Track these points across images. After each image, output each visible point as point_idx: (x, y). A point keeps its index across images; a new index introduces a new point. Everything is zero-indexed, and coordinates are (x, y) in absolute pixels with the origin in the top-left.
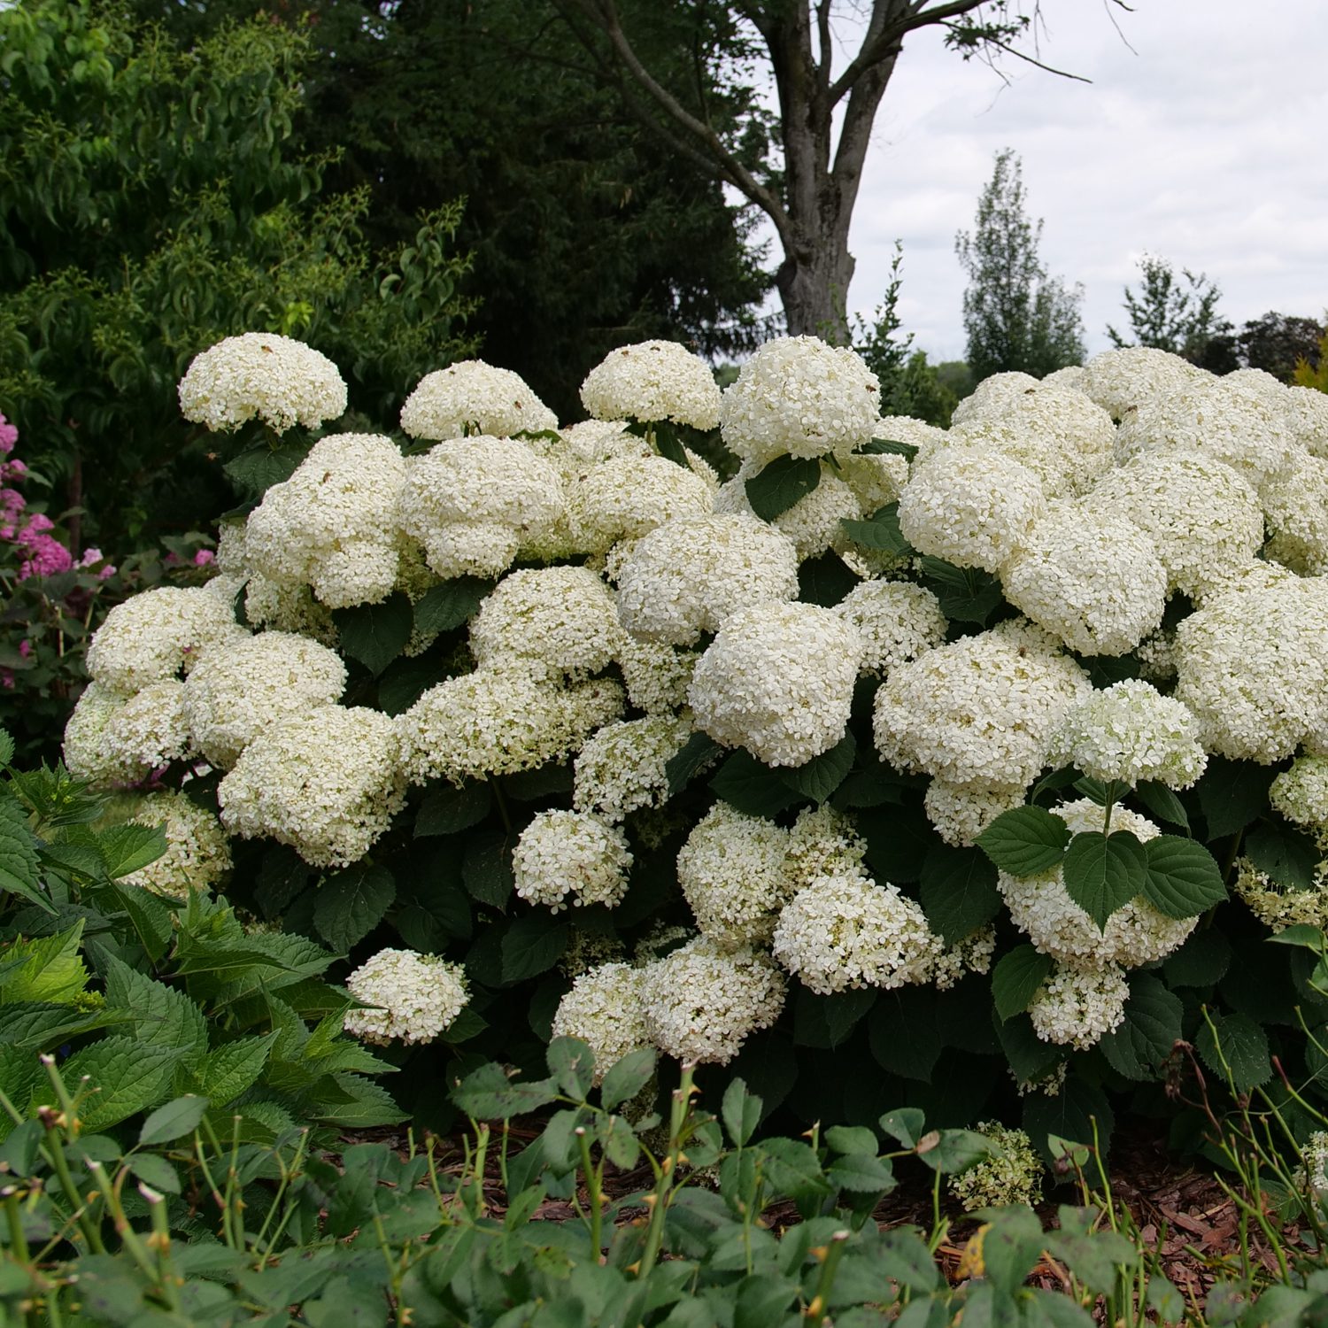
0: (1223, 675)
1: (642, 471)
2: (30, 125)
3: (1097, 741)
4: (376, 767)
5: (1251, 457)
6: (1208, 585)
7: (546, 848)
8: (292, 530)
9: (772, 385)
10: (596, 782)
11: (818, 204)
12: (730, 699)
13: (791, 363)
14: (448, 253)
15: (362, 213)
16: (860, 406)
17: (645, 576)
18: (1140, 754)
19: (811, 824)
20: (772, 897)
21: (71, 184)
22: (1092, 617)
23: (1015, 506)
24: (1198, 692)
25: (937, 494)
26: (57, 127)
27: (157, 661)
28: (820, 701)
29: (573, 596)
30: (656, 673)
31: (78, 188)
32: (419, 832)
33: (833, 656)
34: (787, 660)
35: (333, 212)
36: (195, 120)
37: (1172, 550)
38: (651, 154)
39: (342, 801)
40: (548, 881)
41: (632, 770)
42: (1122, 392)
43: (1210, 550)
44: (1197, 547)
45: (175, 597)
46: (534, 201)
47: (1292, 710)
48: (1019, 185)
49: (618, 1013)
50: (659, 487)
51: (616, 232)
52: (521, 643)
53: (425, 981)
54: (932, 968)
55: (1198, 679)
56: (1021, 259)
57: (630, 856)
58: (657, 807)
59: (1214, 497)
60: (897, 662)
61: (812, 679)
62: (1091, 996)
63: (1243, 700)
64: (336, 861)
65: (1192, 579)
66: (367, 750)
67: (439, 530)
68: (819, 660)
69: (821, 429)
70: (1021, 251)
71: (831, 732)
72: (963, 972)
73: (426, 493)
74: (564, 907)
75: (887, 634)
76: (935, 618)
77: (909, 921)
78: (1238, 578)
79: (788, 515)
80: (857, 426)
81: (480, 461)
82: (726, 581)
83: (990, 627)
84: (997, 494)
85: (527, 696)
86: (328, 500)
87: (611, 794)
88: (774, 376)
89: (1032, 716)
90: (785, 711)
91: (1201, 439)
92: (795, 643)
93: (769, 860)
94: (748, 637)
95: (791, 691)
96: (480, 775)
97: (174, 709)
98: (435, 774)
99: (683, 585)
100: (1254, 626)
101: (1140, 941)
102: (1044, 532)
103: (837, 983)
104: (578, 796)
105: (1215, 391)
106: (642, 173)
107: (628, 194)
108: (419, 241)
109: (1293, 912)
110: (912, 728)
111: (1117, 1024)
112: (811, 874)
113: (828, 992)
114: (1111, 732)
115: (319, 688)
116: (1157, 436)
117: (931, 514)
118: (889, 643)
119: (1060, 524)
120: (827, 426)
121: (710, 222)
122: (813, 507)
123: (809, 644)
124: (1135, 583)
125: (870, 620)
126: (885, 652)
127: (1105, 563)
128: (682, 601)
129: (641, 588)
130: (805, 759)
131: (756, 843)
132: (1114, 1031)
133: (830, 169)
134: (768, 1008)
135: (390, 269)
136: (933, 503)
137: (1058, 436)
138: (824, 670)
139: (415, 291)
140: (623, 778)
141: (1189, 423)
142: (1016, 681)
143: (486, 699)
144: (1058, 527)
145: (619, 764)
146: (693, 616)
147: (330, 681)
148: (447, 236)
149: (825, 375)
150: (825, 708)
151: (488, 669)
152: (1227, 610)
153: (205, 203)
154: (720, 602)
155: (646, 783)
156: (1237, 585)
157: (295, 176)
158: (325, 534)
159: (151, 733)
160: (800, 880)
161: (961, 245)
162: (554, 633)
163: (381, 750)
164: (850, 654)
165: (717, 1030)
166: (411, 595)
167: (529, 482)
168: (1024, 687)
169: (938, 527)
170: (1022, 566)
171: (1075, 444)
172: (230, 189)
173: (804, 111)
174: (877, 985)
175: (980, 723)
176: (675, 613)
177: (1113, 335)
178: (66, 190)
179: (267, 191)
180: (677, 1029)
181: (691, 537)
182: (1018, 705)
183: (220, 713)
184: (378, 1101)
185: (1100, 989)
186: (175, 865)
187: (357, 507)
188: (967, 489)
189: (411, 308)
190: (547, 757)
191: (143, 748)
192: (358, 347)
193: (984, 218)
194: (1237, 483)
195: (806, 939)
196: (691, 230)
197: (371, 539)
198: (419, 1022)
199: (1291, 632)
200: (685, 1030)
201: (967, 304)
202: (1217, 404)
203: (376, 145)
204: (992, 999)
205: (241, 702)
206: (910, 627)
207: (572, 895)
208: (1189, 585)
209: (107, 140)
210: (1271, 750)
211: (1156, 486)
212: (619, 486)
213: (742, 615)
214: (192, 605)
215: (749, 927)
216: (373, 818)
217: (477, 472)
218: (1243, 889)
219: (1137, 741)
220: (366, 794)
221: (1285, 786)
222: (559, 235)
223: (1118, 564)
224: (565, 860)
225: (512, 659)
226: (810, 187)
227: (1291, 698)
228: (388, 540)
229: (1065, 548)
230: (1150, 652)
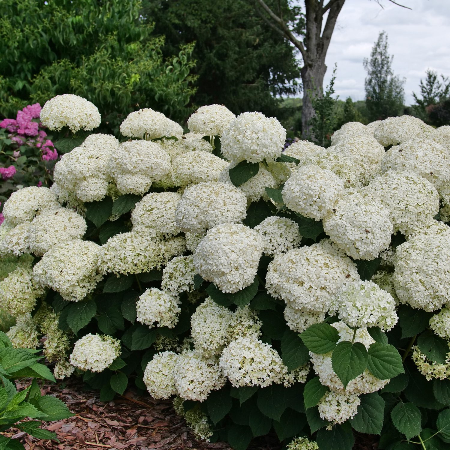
0: (413, 273)
1: (200, 157)
2: (56, 11)
3: (348, 309)
4: (88, 266)
5: (438, 174)
6: (412, 230)
7: (147, 304)
8: (68, 172)
9: (240, 133)
10: (169, 279)
11: (316, 47)
12: (208, 264)
13: (249, 123)
14: (188, 60)
15: (162, 45)
16: (275, 143)
17: (185, 206)
18: (367, 317)
19: (241, 313)
20: (223, 341)
21: (68, 31)
22: (358, 244)
23: (330, 194)
24: (402, 279)
25: (297, 186)
26: (64, 12)
27: (25, 215)
28: (243, 268)
29: (168, 205)
30: (196, 238)
31: (70, 33)
32: (105, 291)
33: (250, 250)
34: (230, 251)
35: (153, 44)
36: (108, 11)
37: (397, 215)
38: (266, 28)
39: (75, 278)
40: (147, 317)
41: (182, 277)
42: (395, 134)
43: (414, 216)
44: (408, 215)
45: (34, 191)
46: (227, 42)
47: (441, 292)
48: (387, 43)
49: (166, 373)
50: (205, 165)
51: (253, 53)
52: (147, 222)
53: (100, 349)
54: (282, 378)
55: (402, 273)
56: (385, 68)
57: (180, 309)
58: (191, 292)
59: (418, 193)
60: (278, 253)
61: (240, 259)
62: (343, 404)
63: (420, 285)
64: (73, 299)
65: (405, 228)
66: (86, 259)
67: (121, 176)
68: (244, 252)
69: (258, 152)
70: (386, 66)
71: (247, 281)
72: (295, 381)
73: (117, 161)
74: (154, 326)
75: (275, 241)
76: (296, 235)
77: (273, 361)
78: (425, 229)
79: (245, 184)
80: (273, 151)
81: (138, 150)
82: (216, 211)
83: (318, 242)
84: (322, 189)
85: (146, 243)
86: (82, 161)
87: (174, 285)
88: (241, 129)
89: (329, 284)
90: (228, 271)
91: (417, 165)
92: (234, 244)
93: (223, 326)
94: (216, 239)
95: (231, 264)
96: (125, 273)
97: (26, 234)
98: (109, 271)
99: (199, 211)
100: (429, 253)
101: (365, 386)
102: (342, 206)
103: (242, 383)
104: (163, 283)
105: (425, 145)
106: (263, 34)
107: (257, 41)
108: (180, 55)
109: (435, 372)
110: (279, 283)
111: (354, 415)
112: (238, 334)
113: (238, 387)
114: (354, 305)
115: (75, 232)
116: (398, 162)
117: (294, 195)
118: (275, 244)
119: (349, 202)
120: (261, 151)
121: (283, 51)
122: (255, 182)
123: (240, 244)
124: (378, 231)
125: (269, 234)
126: (274, 248)
127: (366, 222)
128: (198, 217)
129: (183, 211)
130: (236, 291)
131: (219, 318)
132: (352, 418)
133: (321, 36)
134: (219, 382)
135: (169, 64)
136: (295, 190)
137: (361, 156)
138: (246, 256)
139: (177, 72)
140: (179, 279)
141: (412, 158)
142: (324, 268)
143: (130, 244)
144: (348, 204)
145: (178, 274)
146: (203, 224)
147: (79, 229)
148: (189, 54)
149: (262, 129)
150: (245, 271)
151: (134, 231)
152: (418, 244)
153: (109, 39)
154: (213, 219)
155: (187, 282)
156: (424, 232)
157: (139, 31)
158: (80, 174)
159: (17, 242)
160: (233, 336)
161: (365, 62)
162: (160, 219)
163: (91, 259)
164: (258, 249)
165: (197, 390)
166: (113, 198)
167: (156, 160)
168: (327, 272)
169: (297, 200)
170: (331, 219)
171: (369, 159)
172: (118, 35)
173: (314, 15)
174: (258, 385)
175: (307, 285)
176: (195, 222)
177: (414, 95)
178: (66, 33)
179: (130, 36)
180: (183, 387)
181: (204, 192)
182: (323, 279)
183: (38, 239)
184: (62, 408)
185: (347, 402)
186: (23, 291)
187: (93, 164)
188: (310, 186)
189: (176, 77)
190: (152, 268)
191: (14, 248)
192: (157, 90)
193: (374, 54)
194: (429, 187)
195: (230, 364)
196: (277, 54)
197: (98, 177)
198: (96, 365)
199: (444, 257)
200: (186, 389)
201: (366, 82)
202: (425, 151)
203: (177, 21)
204: (303, 398)
205: (45, 236)
206: (285, 239)
207: (156, 323)
208: (404, 230)
209: (80, 17)
210: (430, 307)
211: (394, 186)
212: (190, 163)
213: (216, 229)
214: (39, 194)
215: (213, 351)
216: (89, 284)
217: (136, 154)
218: (414, 359)
219: (366, 311)
220: (85, 276)
221: (436, 321)
222: (235, 53)
223: (371, 223)
224: (154, 310)
225: (143, 228)
226: (314, 41)
227: (441, 287)
228: (104, 177)
229: (349, 214)
230: (385, 255)
